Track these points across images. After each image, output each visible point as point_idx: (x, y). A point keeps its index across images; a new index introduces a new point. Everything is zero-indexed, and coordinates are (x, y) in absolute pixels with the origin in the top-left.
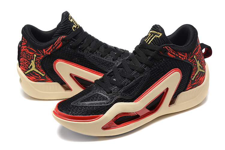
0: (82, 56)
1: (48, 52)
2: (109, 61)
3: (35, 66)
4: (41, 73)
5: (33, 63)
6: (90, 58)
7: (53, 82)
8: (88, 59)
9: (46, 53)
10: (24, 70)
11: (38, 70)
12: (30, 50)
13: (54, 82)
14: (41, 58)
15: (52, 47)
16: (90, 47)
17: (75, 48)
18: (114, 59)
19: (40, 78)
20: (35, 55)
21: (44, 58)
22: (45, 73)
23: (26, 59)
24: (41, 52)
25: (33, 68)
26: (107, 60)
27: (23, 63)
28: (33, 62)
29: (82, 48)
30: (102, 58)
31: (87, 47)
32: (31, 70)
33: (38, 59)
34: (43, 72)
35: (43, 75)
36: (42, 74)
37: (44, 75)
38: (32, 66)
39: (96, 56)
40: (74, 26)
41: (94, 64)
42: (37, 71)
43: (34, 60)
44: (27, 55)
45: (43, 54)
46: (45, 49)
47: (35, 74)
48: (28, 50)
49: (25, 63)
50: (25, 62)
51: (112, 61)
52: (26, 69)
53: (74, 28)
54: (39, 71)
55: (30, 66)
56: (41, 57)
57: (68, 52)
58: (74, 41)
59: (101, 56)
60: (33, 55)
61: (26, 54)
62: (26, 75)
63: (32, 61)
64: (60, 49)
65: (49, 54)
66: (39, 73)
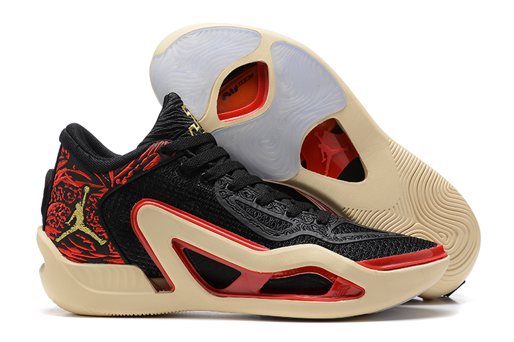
0: (209, 195)
1: (121, 178)
2: (278, 216)
3: (83, 218)
4: (96, 238)
5: (79, 212)
6: (228, 202)
7: (126, 264)
8: (223, 205)
9: (115, 181)
10: (56, 232)
11: (91, 228)
12: (76, 177)
13: (130, 263)
14: (101, 195)
15: (134, 166)
16: (231, 178)
17: (192, 173)
18: (290, 213)
19: (94, 252)
20: (87, 189)
21: (109, 196)
22: (106, 237)
23: (63, 202)
24: (102, 178)
25: (79, 226)
26: (271, 213)
27: (54, 215)
28: (79, 208)
29: (211, 176)
30: (260, 208)
31: (222, 176)
32: (73, 229)
33: (93, 197)
34: (102, 233)
35: (102, 242)
36: (100, 241)
37: (105, 242)
38: (75, 219)
39: (243, 200)
40: (194, 125)
41: (237, 217)
42: (88, 231)
43: (84, 202)
44: (67, 190)
45: (108, 185)
46: (114, 170)
47: (80, 241)
48: (69, 178)
49: (60, 213)
50: (60, 211)
51: (284, 217)
52: (59, 228)
53: (194, 130)
54: (93, 231)
55: (72, 219)
56: (101, 192)
57: (173, 181)
58: (190, 156)
59: (258, 202)
60: (83, 188)
61: (64, 189)
62: (58, 245)
63: (78, 206)
64: (152, 171)
65: (124, 182)
66: (93, 235)
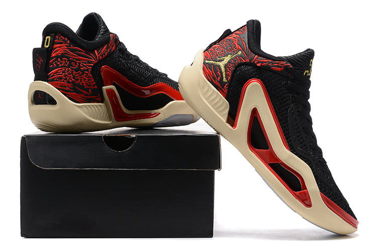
1: (259, 62)
3: (226, 63)
4: (224, 76)
5: (227, 59)
9: (255, 61)
11: (226, 71)
15: (269, 62)
19: (217, 80)
20: (240, 52)
22: (229, 80)
25: (222, 64)
32: (218, 63)
33: (240, 58)
35: (225, 80)
36: (224, 78)
38: (223, 60)
40: (308, 71)
42: (223, 69)
43: (234, 56)
45: (251, 60)
47: (216, 71)
52: (212, 57)
53: (306, 73)
55: (221, 58)
56: (245, 60)
60: (239, 50)
63: (229, 56)
65: (258, 65)
66: (224, 74)
